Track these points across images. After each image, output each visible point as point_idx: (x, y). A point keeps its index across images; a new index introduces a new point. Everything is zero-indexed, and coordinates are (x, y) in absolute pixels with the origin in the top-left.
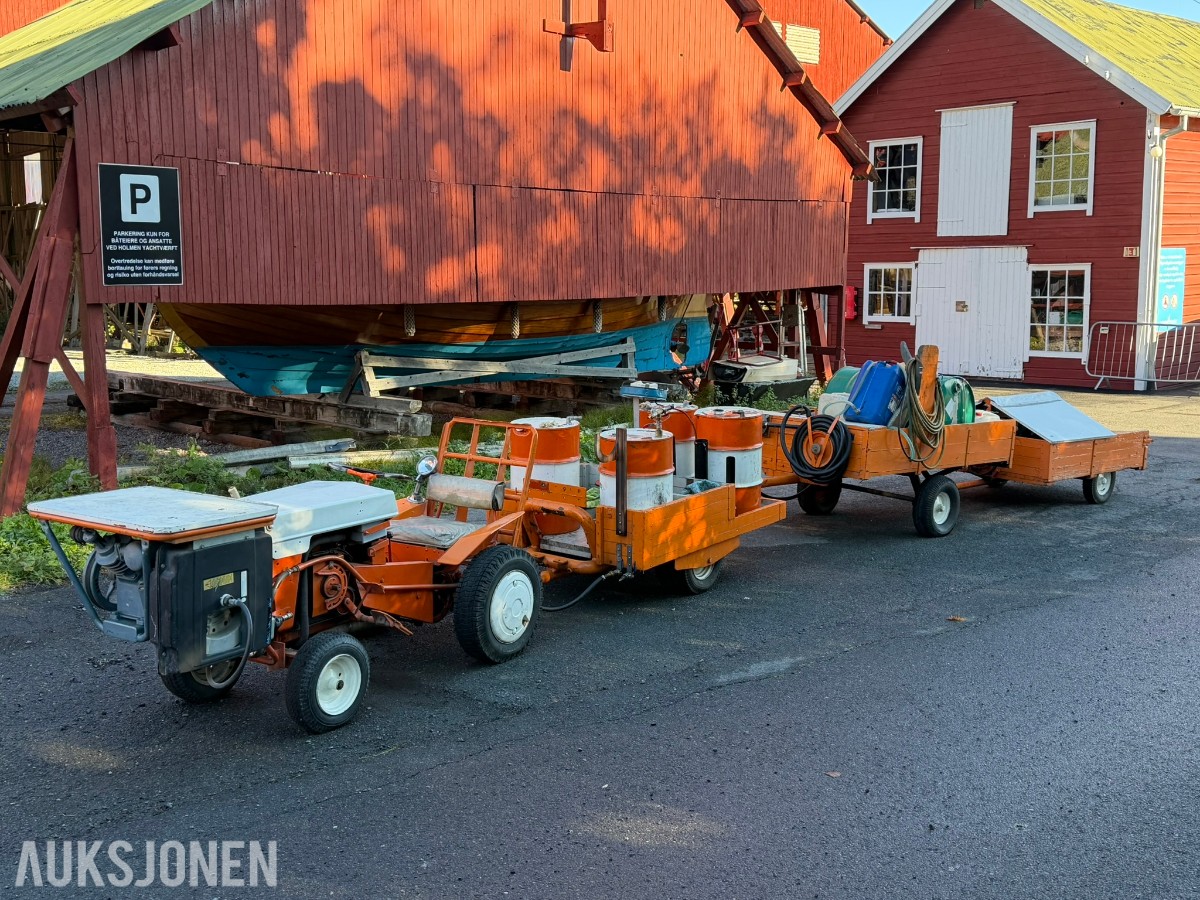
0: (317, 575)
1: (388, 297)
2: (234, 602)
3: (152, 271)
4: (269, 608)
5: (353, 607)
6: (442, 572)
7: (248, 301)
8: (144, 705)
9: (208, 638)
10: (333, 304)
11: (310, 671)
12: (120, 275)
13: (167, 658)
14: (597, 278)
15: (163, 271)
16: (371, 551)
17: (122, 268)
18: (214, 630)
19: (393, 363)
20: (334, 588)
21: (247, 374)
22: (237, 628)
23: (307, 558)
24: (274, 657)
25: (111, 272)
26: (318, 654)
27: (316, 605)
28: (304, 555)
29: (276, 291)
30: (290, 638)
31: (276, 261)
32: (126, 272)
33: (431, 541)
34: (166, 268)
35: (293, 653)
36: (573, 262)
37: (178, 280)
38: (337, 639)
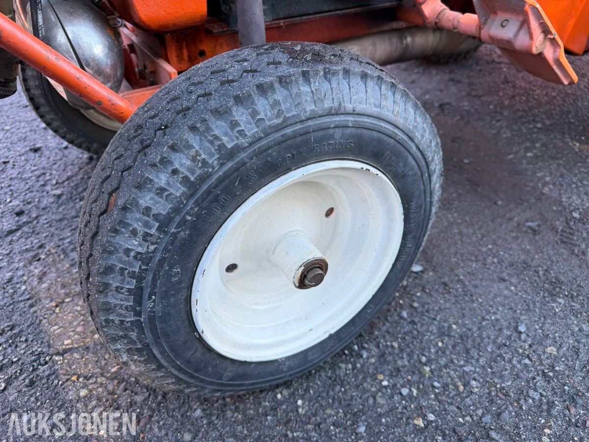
38: (305, 89)
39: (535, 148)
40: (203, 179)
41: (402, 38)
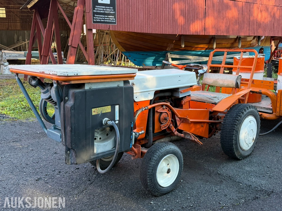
0: (157, 112)
1: (178, 32)
2: (110, 123)
3: (107, 20)
4: (132, 128)
5: (174, 129)
6: (213, 115)
7: (136, 31)
8: (78, 169)
9: (95, 143)
10: (161, 33)
11: (153, 163)
12: (98, 20)
13: (71, 154)
14: (241, 29)
15: (111, 20)
16: (183, 102)
17: (98, 18)
18: (100, 138)
19: (177, 57)
20: (165, 119)
21: (136, 60)
22: (113, 138)
23: (152, 102)
24: (135, 153)
25: (95, 19)
26: (157, 154)
27: (156, 127)
28: (151, 100)
29: (144, 28)
30: (143, 142)
31: (144, 19)
32: (99, 19)
33: (209, 100)
34: (111, 19)
35: (145, 151)
36: (235, 24)
37: (115, 23)
38: (167, 146)
39: (203, 160)
40: (159, 156)
41: (170, 137)
